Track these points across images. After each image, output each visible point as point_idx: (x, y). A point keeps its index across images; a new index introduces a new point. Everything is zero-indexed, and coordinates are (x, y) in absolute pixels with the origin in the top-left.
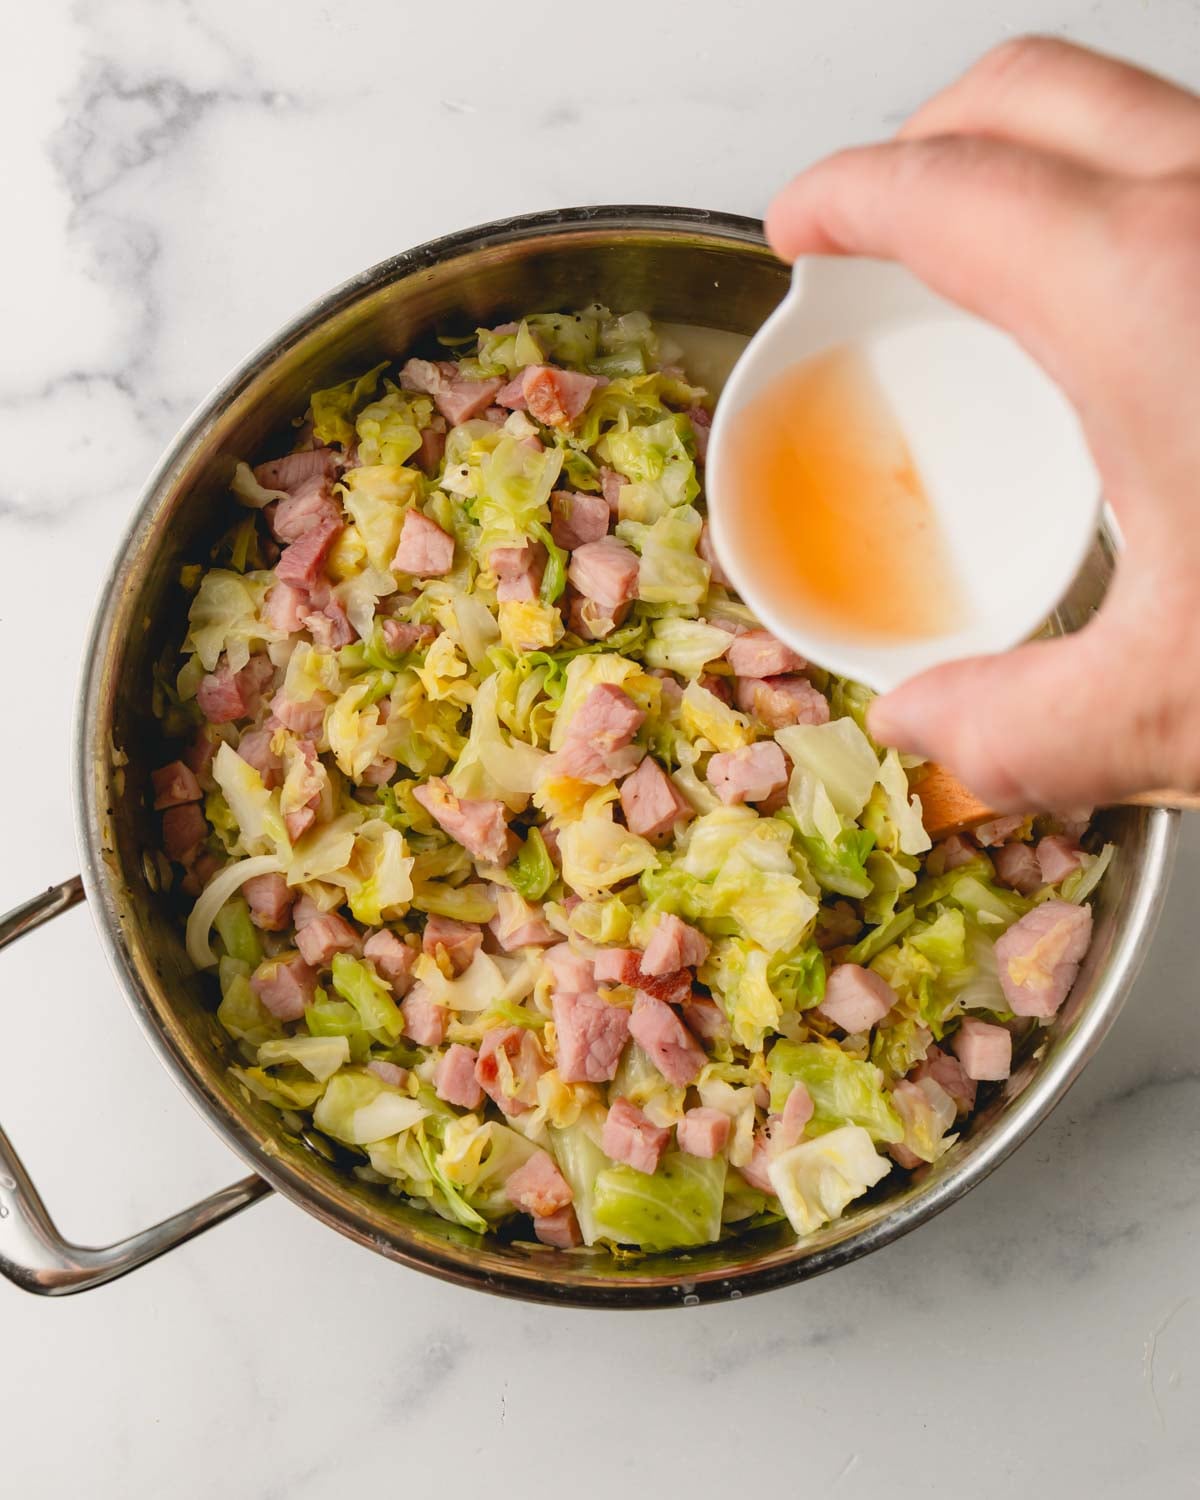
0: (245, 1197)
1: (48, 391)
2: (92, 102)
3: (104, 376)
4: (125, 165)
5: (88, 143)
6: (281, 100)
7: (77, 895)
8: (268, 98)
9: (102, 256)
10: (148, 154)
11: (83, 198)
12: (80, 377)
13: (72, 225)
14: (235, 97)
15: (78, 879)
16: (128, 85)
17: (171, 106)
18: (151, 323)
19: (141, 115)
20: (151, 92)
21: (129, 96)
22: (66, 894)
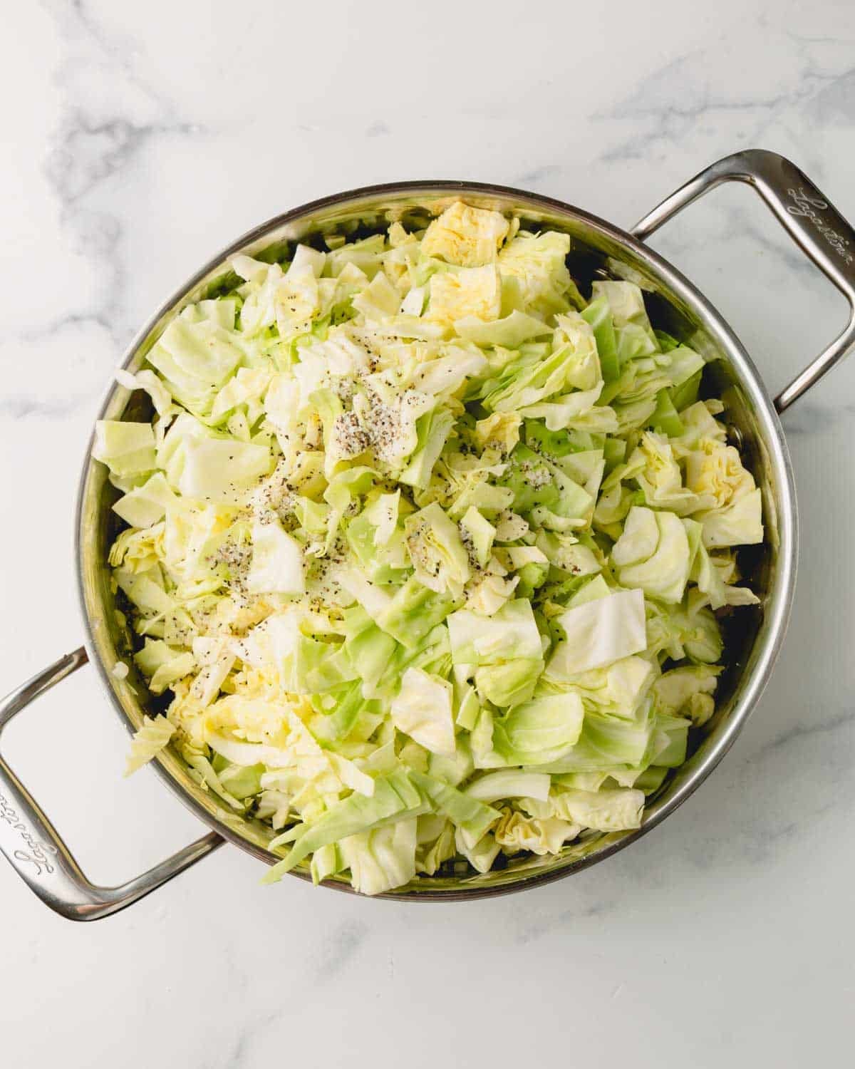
0: (208, 847)
1: (55, 329)
2: (71, 137)
3: (91, 317)
4: (95, 177)
5: (69, 165)
6: (195, 129)
7: (83, 659)
8: (185, 128)
9: (85, 239)
10: (109, 169)
11: (70, 201)
12: (75, 319)
13: (63, 219)
14: (164, 129)
15: (83, 649)
16: (94, 124)
17: (122, 137)
18: (119, 281)
19: (103, 144)
20: (109, 128)
21: (96, 131)
22: (76, 659)
